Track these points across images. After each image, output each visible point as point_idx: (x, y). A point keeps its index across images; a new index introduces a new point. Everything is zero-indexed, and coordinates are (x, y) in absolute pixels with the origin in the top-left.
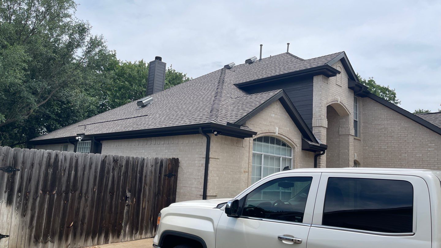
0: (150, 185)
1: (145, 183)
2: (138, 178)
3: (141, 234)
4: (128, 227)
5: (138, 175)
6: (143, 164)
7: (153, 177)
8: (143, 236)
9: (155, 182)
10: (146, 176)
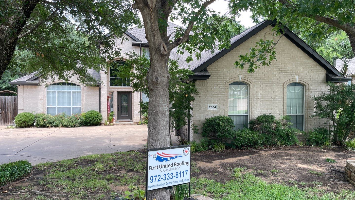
0: (10, 106)
1: (8, 106)
2: (4, 104)
3: (8, 123)
4: (2, 121)
5: (4, 103)
6: (6, 99)
7: (11, 103)
8: (10, 124)
9: (12, 105)
10: (7, 103)
